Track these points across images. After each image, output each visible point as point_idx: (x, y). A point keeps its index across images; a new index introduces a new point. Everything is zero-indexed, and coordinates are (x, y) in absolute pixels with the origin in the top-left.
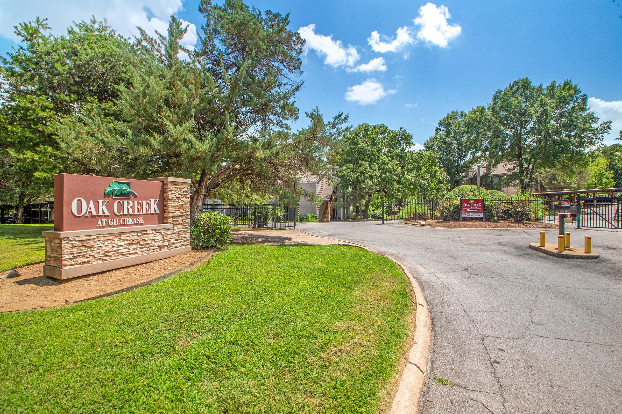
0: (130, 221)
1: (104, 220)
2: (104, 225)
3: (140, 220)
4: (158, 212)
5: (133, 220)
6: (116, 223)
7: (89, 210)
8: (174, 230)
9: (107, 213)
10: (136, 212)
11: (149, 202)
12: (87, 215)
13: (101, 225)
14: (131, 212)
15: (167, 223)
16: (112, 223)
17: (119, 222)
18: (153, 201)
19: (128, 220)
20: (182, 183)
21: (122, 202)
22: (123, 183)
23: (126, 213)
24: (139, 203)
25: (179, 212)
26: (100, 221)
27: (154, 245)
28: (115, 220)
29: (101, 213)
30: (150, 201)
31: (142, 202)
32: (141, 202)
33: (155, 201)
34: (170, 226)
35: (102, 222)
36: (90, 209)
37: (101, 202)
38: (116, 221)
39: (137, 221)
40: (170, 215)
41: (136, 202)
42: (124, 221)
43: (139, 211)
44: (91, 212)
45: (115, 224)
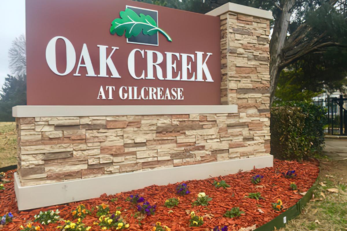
0: (159, 93)
1: (110, 88)
2: (111, 97)
3: (177, 92)
4: (210, 79)
5: (164, 93)
6: (133, 97)
7: (79, 65)
8: (240, 118)
9: (115, 74)
10: (169, 77)
11: (192, 56)
12: (77, 74)
13: (104, 97)
14: (160, 76)
15: (226, 103)
16: (126, 95)
17: (139, 94)
18: (200, 54)
19: (155, 93)
20: (255, 17)
21: (142, 52)
22: (146, 13)
23: (150, 76)
24: (174, 57)
25: (249, 80)
26: (101, 89)
27: (203, 147)
28: (130, 89)
29: (103, 73)
30: (196, 55)
31: (181, 56)
32: (177, 55)
33: (204, 56)
34: (233, 108)
35: (107, 93)
36: (83, 62)
37: (103, 49)
38: (132, 93)
39: (171, 94)
40: (232, 85)
41: (169, 55)
42: (147, 93)
43: (175, 75)
44: (84, 70)
45: (130, 98)
